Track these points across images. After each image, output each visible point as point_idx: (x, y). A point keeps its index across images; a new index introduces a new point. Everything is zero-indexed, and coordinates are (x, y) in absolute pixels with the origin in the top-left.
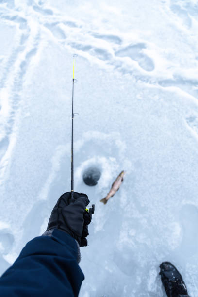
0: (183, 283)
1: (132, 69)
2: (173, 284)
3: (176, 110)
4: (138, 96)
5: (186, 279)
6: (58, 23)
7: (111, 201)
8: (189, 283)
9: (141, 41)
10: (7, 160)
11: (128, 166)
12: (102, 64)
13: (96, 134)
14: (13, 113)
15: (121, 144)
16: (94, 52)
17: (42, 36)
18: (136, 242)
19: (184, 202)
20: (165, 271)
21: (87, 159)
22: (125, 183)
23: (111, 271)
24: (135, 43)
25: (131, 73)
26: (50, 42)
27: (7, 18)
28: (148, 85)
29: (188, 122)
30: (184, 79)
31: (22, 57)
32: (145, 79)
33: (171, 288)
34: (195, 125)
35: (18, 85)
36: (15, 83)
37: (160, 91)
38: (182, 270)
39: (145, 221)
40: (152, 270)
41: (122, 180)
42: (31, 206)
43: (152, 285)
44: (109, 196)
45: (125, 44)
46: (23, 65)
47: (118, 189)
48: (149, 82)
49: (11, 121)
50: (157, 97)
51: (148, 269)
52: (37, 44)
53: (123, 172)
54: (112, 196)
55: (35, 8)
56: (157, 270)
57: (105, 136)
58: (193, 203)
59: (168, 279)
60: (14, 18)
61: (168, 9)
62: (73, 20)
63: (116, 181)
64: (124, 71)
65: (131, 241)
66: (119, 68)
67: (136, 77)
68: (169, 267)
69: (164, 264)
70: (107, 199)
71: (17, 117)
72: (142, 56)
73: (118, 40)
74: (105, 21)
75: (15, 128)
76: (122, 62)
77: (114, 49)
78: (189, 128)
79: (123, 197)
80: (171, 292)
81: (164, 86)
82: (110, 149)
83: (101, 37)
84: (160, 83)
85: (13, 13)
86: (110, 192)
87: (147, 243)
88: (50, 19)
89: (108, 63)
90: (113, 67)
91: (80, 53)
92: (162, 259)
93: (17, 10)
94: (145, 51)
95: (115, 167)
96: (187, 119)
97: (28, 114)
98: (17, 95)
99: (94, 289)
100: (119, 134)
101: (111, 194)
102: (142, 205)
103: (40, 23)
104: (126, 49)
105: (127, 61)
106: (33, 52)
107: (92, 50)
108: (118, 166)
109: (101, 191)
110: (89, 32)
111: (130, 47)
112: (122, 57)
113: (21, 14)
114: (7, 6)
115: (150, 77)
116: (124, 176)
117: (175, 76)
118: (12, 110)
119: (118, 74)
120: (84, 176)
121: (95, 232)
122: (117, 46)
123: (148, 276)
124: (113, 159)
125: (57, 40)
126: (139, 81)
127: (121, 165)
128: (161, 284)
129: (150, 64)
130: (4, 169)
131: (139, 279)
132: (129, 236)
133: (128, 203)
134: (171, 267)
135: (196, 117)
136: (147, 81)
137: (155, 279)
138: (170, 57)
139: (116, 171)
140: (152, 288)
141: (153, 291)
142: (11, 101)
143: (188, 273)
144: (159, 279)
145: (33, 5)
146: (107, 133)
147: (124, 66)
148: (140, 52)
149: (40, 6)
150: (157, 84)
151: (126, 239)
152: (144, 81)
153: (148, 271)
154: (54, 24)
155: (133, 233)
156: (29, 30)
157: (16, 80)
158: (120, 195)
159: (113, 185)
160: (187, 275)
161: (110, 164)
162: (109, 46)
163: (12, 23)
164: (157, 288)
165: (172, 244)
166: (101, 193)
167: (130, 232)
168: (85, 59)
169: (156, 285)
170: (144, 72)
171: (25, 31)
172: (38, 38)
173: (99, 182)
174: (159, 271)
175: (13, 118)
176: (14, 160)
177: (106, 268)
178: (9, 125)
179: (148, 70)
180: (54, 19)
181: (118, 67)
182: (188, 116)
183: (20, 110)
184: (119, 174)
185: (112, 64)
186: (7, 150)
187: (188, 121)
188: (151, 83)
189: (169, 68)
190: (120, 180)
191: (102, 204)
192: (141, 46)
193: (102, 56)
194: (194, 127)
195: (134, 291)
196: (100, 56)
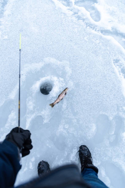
0: (91, 158)
1: (85, 17)
2: (85, 158)
3: (108, 52)
5: (93, 156)
7: (56, 106)
8: (94, 158)
11: (71, 85)
13: (53, 60)
15: (69, 70)
18: (68, 132)
19: (101, 113)
20: (82, 150)
21: (44, 76)
22: (67, 96)
23: (50, 147)
25: (84, 20)
28: (93, 31)
29: (114, 63)
30: (118, 32)
32: (92, 27)
33: (84, 159)
34: (118, 65)
37: (101, 37)
38: (92, 151)
39: (76, 121)
40: (75, 149)
41: (65, 94)
42: (3, 102)
43: (73, 157)
44: (56, 103)
47: (62, 99)
48: (94, 30)
50: (98, 41)
51: (72, 148)
53: (67, 88)
54: (58, 103)
56: (78, 149)
58: (106, 114)
59: (83, 155)
63: (61, 93)
64: (79, 18)
65: (65, 131)
66: (76, 15)
67: (87, 24)
68: (85, 148)
69: (82, 146)
70: (54, 104)
72: (93, 8)
76: (79, 11)
78: (114, 66)
79: (64, 105)
80: (83, 162)
82: (61, 72)
84: (102, 32)
86: (57, 100)
87: (74, 134)
89: (69, 9)
90: (72, 13)
92: (81, 143)
95: (62, 84)
96: (114, 60)
97: (6, 37)
99: (38, 156)
100: (68, 63)
101: (57, 101)
102: (76, 111)
108: (64, 84)
109: (51, 99)
112: (79, 6)
116: (67, 91)
117: (113, 28)
119: (75, 19)
120: (41, 87)
121: (43, 123)
123: (72, 152)
124: (61, 79)
126: (88, 27)
127: (66, 83)
128: (78, 157)
131: (66, 153)
132: (64, 128)
133: (67, 108)
134: (86, 148)
135: (120, 60)
137: (75, 154)
138: (112, 13)
139: (63, 87)
140: (73, 159)
141: (73, 160)
143: (95, 152)
144: (78, 154)
146: (61, 61)
147: (79, 14)
148: (93, 5)
150: (100, 32)
151: (62, 130)
152: (92, 28)
153: (72, 149)
155: (67, 127)
158: (62, 103)
159: (59, 96)
160: (94, 154)
161: (59, 82)
164: (76, 159)
165: (89, 136)
166: (51, 100)
167: (65, 126)
169: (75, 158)
170: (92, 21)
174: (79, 150)
177: (48, 145)
179: (96, 21)
181: (75, 13)
182: (115, 58)
184: (64, 89)
185: (71, 10)
187: (114, 61)
188: (95, 31)
190: (64, 93)
191: (50, 107)
193: (65, 3)
194: (117, 67)
195: (62, 159)
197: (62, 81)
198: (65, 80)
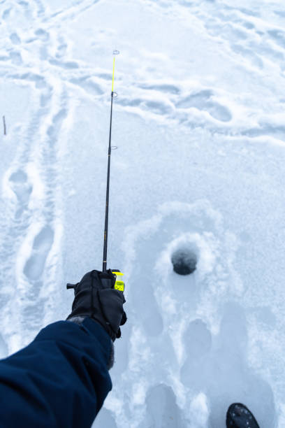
1: (203, 121)
4: (220, 152)
6: (89, 77)
9: (205, 88)
10: (56, 255)
12: (161, 119)
13: (176, 206)
14: (50, 192)
16: (146, 106)
17: (70, 94)
21: (172, 239)
24: (198, 91)
25: (202, 126)
26: (83, 100)
27: (16, 77)
28: (229, 138)
30: (274, 126)
31: (47, 121)
32: (223, 132)
35: (50, 157)
36: (44, 155)
37: (247, 143)
45: (186, 93)
46: (50, 131)
49: (50, 204)
50: (245, 151)
52: (65, 104)
55: (52, 62)
57: (190, 206)
60: (25, 77)
61: (229, 50)
62: (108, 72)
64: (192, 125)
66: (185, 122)
67: (211, 130)
71: (58, 197)
72: (210, 105)
73: (175, 90)
74: (151, 70)
75: (58, 212)
76: (187, 115)
77: (172, 101)
81: (249, 137)
82: (201, 223)
83: (151, 88)
84: (244, 133)
85: (22, 71)
88: (76, 74)
89: (169, 118)
90: (176, 122)
91: (128, 109)
93: (28, 66)
94: (214, 99)
97: (73, 192)
98: (50, 170)
100: (207, 201)
103: (64, 79)
104: (187, 99)
105: (194, 112)
106: (62, 113)
107: (142, 104)
108: (218, 242)
109: (203, 278)
110: (133, 84)
111: (193, 96)
112: (187, 108)
113: (35, 71)
114: (13, 63)
115: (229, 128)
117: (261, 124)
118: (48, 189)
119: (186, 130)
120: (173, 261)
122: (175, 97)
124: (209, 234)
125: (92, 97)
126: (216, 134)
129: (225, 113)
130: (54, 269)
133: (246, 288)
136: (226, 133)
138: (247, 103)
142: (45, 177)
145: (49, 58)
146: (191, 202)
147: (190, 119)
148: (208, 100)
149: (59, 60)
150: (240, 135)
152: (222, 133)
154: (83, 79)
156: (51, 89)
157: (44, 150)
162: (164, 98)
163: (24, 82)
168: (136, 115)
170: (219, 123)
171: (44, 91)
172: (64, 96)
173: (198, 266)
175: (53, 200)
176: (65, 255)
178: (48, 209)
179: (225, 120)
180: (82, 72)
181: (183, 120)
183: (59, 187)
185: (174, 118)
186: (52, 242)
188: (232, 135)
189: (249, 116)
192: (207, 94)
193: (158, 110)
196: (155, 110)
197: (211, 238)
198: (215, 235)
